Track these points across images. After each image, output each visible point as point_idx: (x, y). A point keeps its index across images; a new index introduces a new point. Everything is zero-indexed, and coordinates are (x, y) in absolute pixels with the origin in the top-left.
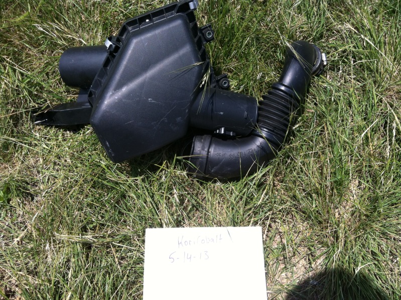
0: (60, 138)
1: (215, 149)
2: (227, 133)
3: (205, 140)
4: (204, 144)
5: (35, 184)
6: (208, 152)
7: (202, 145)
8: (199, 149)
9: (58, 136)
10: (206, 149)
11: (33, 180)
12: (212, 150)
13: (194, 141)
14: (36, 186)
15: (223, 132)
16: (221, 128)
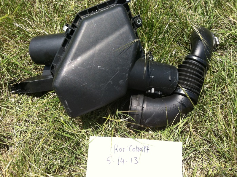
0: (30, 102)
1: (147, 105)
2: (156, 93)
3: (139, 98)
4: (139, 101)
5: (10, 138)
6: (143, 107)
7: (137, 102)
8: (135, 105)
9: (28, 101)
10: (141, 105)
11: (9, 135)
12: (145, 106)
13: (131, 99)
14: (11, 139)
15: (153, 91)
16: (152, 88)
